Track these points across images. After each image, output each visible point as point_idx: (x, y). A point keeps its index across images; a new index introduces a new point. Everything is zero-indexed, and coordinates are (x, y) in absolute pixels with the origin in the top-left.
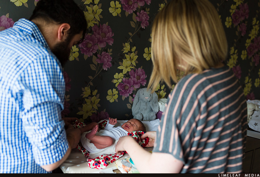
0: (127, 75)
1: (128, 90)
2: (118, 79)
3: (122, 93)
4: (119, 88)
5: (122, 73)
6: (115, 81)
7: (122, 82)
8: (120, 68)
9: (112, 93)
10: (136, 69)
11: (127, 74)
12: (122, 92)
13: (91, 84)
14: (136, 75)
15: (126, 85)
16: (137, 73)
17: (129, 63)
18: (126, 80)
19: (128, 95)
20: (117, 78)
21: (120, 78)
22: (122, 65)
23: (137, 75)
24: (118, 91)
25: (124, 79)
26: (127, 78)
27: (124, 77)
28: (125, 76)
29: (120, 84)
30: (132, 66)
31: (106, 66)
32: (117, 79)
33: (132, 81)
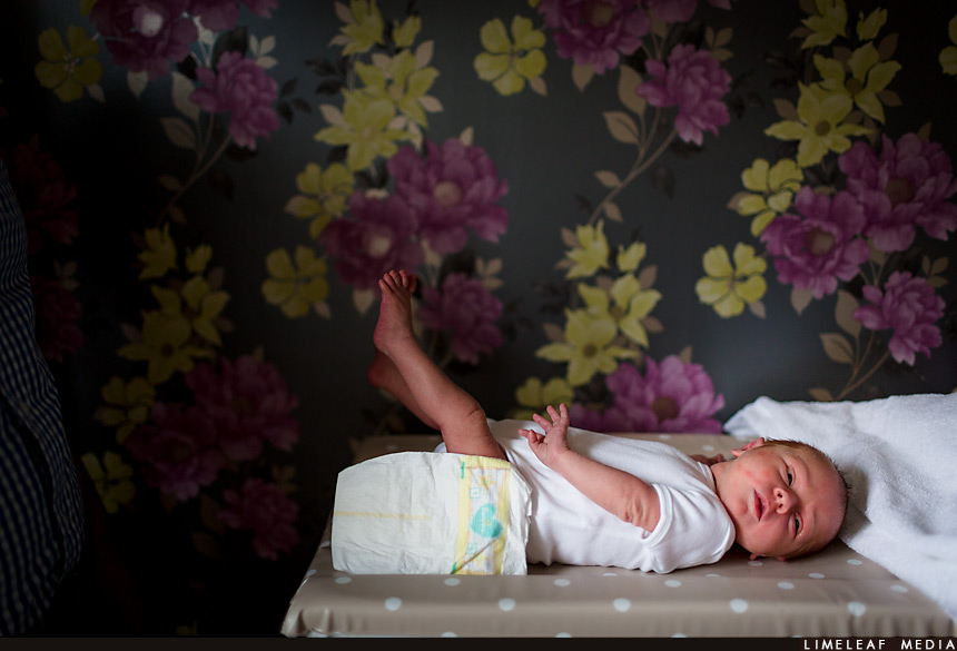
0: (826, 174)
1: (828, 255)
2: (766, 195)
3: (794, 271)
4: (774, 244)
5: (795, 160)
6: (746, 205)
7: (791, 210)
8: (778, 131)
9: (729, 269)
10: (888, 143)
11: (827, 170)
12: (792, 264)
13: (613, 212)
14: (884, 176)
15: (817, 231)
16: (896, 160)
17: (840, 102)
18: (816, 200)
19: (832, 285)
20: (763, 187)
21: (781, 189)
22: (795, 118)
23: (893, 177)
24: (770, 260)
25: (806, 195)
26: (826, 190)
27: (803, 184)
28: (812, 177)
29: (779, 222)
30: (861, 124)
31: (698, 122)
32: (760, 193)
33: (860, 209)
